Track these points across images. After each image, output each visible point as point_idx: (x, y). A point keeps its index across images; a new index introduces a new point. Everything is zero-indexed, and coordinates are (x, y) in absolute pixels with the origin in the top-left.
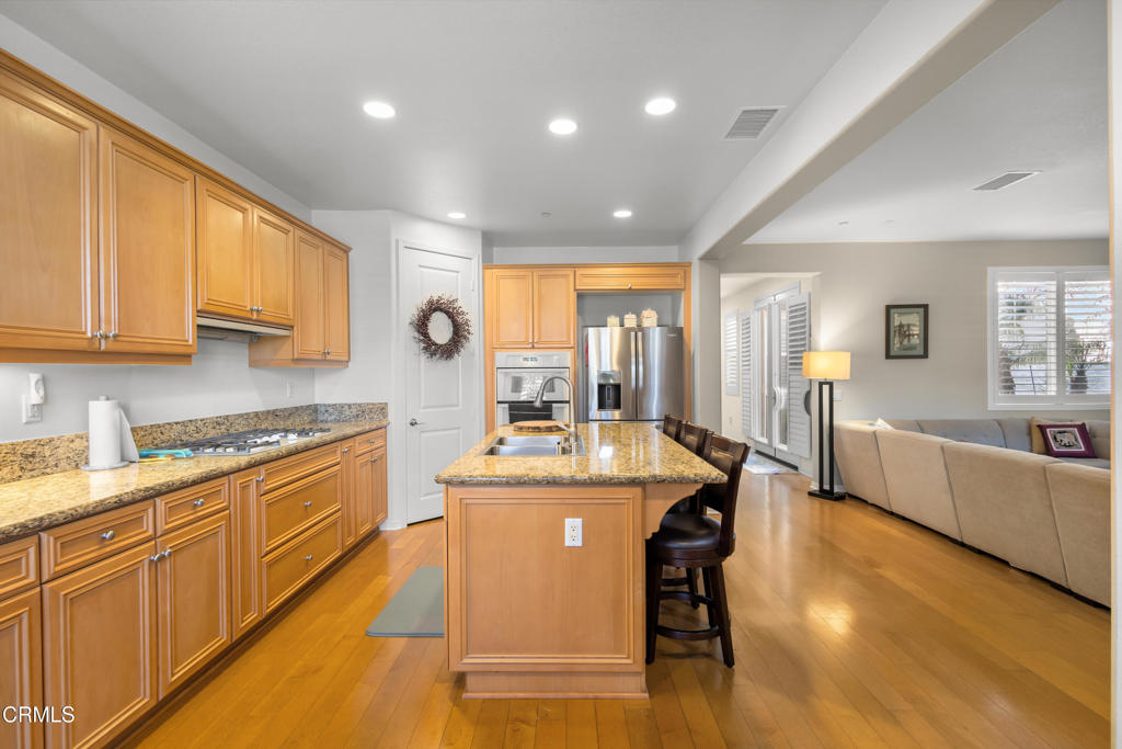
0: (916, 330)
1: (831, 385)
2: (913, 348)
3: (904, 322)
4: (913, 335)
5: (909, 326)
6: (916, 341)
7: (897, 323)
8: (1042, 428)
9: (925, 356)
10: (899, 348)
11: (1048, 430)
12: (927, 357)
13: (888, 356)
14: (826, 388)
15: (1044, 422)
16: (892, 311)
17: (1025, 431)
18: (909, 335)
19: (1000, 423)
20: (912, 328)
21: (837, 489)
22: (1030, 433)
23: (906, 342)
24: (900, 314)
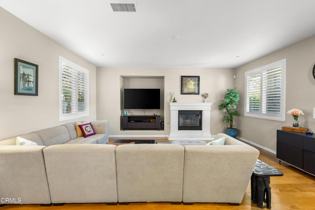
0: (32, 79)
2: (30, 89)
3: (26, 73)
4: (31, 81)
5: (28, 75)
6: (32, 85)
7: (22, 72)
8: (80, 126)
9: (36, 94)
10: (23, 89)
11: (83, 127)
12: (37, 95)
13: (16, 93)
15: (81, 124)
16: (18, 63)
17: (74, 128)
18: (28, 81)
19: (66, 126)
20: (30, 77)
22: (76, 129)
23: (26, 85)
24: (24, 67)
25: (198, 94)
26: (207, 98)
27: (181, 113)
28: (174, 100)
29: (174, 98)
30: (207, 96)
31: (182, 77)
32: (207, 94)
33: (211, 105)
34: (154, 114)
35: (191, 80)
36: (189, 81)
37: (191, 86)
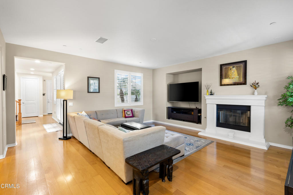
1: (66, 101)
11: (125, 111)
13: (88, 92)
14: (65, 102)
16: (89, 78)
19: (116, 110)
21: (68, 136)
25: (245, 83)
26: (257, 89)
27: (220, 107)
28: (211, 92)
29: (211, 90)
30: (257, 86)
31: (221, 66)
32: (258, 84)
33: (265, 99)
34: (197, 107)
35: (233, 67)
36: (231, 69)
37: (234, 74)
